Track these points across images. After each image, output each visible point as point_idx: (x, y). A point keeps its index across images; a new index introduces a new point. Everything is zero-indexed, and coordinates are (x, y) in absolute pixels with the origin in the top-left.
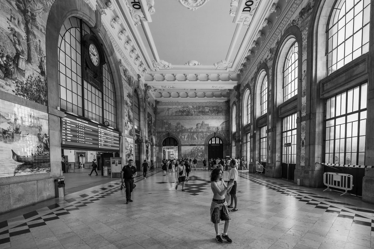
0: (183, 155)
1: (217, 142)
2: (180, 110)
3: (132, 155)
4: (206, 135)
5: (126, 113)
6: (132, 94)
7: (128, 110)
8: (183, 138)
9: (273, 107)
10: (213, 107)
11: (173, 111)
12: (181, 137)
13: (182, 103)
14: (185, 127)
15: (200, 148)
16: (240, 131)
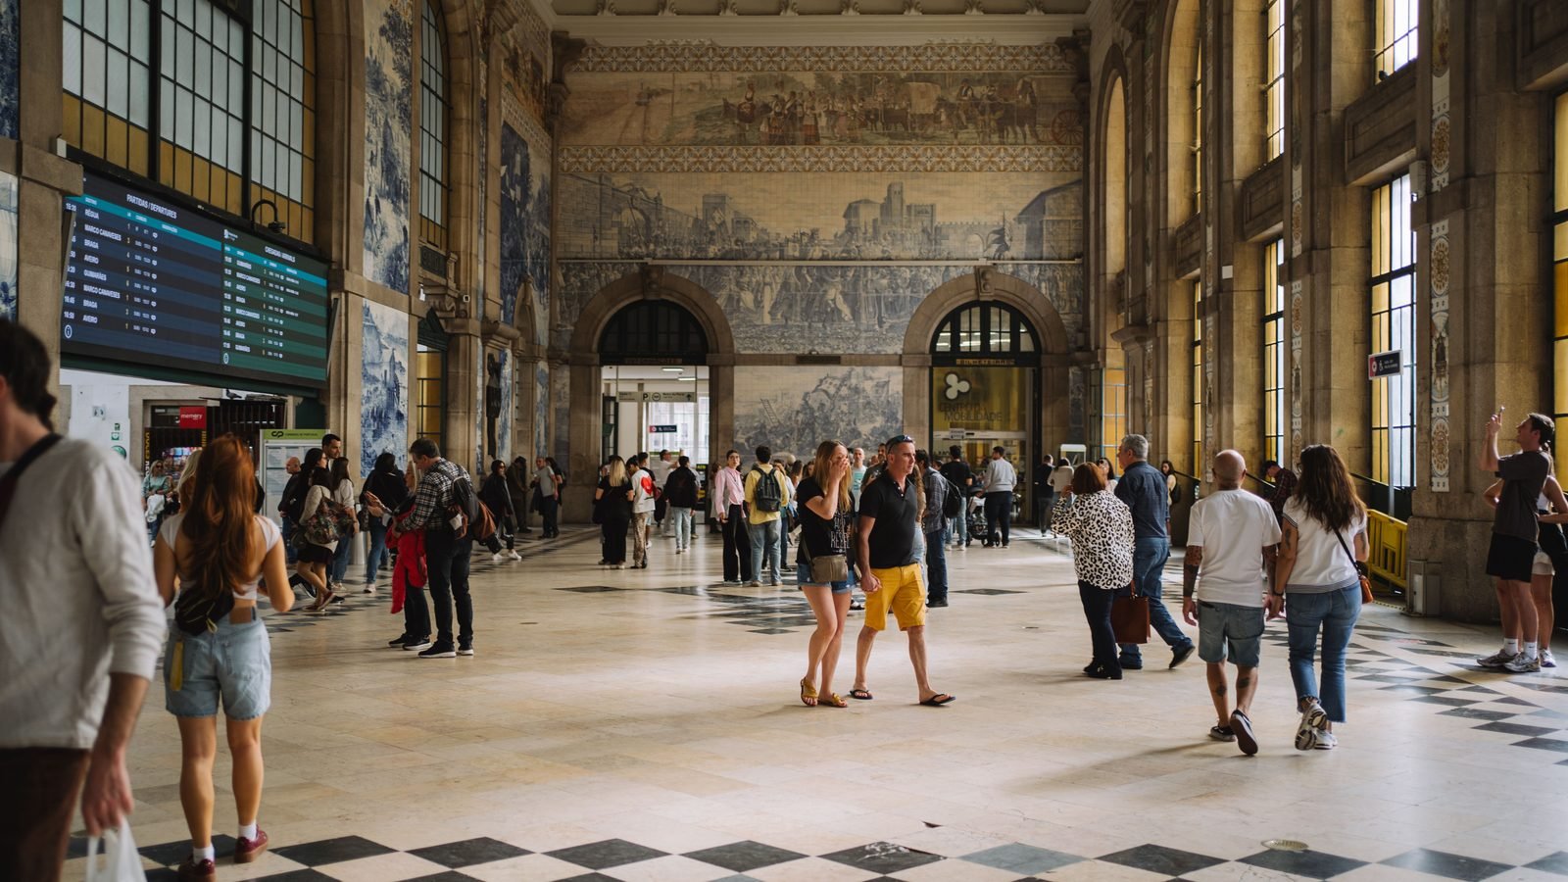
0: (746, 430)
1: (993, 342)
2: (727, 105)
3: (400, 416)
4: (913, 283)
5: (373, 147)
6: (407, 17)
7: (386, 123)
8: (751, 305)
9: (1313, 116)
10: (968, 82)
11: (677, 113)
12: (730, 298)
13: (748, 53)
14: (760, 225)
15: (868, 386)
16: (1146, 260)
